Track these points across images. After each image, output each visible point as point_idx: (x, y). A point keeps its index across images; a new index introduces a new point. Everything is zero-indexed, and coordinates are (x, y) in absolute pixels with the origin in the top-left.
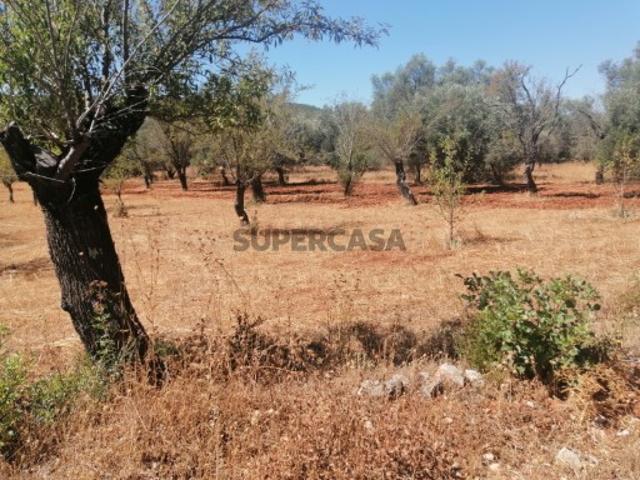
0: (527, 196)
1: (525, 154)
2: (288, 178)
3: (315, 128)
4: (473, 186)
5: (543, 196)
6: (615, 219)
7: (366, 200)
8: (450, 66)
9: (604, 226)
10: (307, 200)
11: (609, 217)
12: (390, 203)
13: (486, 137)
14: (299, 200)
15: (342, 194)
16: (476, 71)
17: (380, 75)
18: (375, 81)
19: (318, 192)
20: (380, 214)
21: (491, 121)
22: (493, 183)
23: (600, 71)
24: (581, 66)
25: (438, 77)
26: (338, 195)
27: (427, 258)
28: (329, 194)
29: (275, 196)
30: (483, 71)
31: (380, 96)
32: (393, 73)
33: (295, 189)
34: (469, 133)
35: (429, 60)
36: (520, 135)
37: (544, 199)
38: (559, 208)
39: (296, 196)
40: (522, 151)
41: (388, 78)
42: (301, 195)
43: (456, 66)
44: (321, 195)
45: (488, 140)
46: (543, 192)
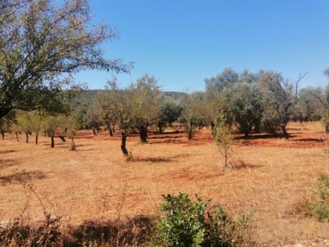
0: (283, 141)
1: (281, 118)
2: (164, 130)
3: (177, 105)
4: (259, 134)
5: (291, 141)
6: (326, 155)
7: (199, 142)
8: (246, 73)
9: (317, 159)
10: (169, 142)
11: (322, 154)
12: (208, 144)
13: (261, 109)
14: (165, 142)
15: (188, 138)
16: (259, 75)
17: (209, 78)
18: (206, 81)
19: (176, 137)
20: (201, 150)
21: (264, 101)
22: (269, 133)
23: (325, 74)
24: (307, 72)
25: (239, 78)
26: (185, 139)
27: (209, 177)
28: (180, 138)
29: (154, 140)
30: (263, 75)
31: (209, 88)
32: (216, 77)
33: (166, 135)
34: (252, 107)
35: (233, 70)
36: (277, 108)
37: (293, 142)
38: (299, 147)
39: (163, 140)
40: (278, 117)
41: (213, 79)
42: (167, 139)
43: (249, 73)
44: (177, 139)
45: (263, 110)
46: (294, 138)
